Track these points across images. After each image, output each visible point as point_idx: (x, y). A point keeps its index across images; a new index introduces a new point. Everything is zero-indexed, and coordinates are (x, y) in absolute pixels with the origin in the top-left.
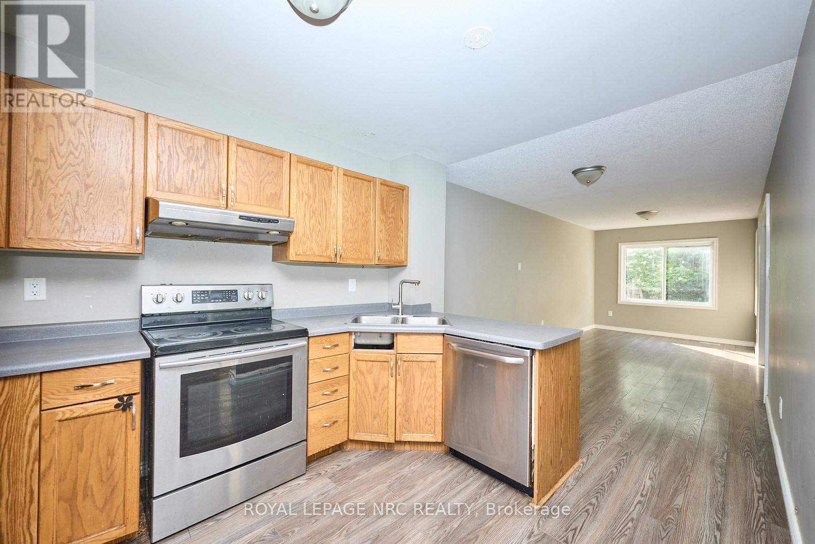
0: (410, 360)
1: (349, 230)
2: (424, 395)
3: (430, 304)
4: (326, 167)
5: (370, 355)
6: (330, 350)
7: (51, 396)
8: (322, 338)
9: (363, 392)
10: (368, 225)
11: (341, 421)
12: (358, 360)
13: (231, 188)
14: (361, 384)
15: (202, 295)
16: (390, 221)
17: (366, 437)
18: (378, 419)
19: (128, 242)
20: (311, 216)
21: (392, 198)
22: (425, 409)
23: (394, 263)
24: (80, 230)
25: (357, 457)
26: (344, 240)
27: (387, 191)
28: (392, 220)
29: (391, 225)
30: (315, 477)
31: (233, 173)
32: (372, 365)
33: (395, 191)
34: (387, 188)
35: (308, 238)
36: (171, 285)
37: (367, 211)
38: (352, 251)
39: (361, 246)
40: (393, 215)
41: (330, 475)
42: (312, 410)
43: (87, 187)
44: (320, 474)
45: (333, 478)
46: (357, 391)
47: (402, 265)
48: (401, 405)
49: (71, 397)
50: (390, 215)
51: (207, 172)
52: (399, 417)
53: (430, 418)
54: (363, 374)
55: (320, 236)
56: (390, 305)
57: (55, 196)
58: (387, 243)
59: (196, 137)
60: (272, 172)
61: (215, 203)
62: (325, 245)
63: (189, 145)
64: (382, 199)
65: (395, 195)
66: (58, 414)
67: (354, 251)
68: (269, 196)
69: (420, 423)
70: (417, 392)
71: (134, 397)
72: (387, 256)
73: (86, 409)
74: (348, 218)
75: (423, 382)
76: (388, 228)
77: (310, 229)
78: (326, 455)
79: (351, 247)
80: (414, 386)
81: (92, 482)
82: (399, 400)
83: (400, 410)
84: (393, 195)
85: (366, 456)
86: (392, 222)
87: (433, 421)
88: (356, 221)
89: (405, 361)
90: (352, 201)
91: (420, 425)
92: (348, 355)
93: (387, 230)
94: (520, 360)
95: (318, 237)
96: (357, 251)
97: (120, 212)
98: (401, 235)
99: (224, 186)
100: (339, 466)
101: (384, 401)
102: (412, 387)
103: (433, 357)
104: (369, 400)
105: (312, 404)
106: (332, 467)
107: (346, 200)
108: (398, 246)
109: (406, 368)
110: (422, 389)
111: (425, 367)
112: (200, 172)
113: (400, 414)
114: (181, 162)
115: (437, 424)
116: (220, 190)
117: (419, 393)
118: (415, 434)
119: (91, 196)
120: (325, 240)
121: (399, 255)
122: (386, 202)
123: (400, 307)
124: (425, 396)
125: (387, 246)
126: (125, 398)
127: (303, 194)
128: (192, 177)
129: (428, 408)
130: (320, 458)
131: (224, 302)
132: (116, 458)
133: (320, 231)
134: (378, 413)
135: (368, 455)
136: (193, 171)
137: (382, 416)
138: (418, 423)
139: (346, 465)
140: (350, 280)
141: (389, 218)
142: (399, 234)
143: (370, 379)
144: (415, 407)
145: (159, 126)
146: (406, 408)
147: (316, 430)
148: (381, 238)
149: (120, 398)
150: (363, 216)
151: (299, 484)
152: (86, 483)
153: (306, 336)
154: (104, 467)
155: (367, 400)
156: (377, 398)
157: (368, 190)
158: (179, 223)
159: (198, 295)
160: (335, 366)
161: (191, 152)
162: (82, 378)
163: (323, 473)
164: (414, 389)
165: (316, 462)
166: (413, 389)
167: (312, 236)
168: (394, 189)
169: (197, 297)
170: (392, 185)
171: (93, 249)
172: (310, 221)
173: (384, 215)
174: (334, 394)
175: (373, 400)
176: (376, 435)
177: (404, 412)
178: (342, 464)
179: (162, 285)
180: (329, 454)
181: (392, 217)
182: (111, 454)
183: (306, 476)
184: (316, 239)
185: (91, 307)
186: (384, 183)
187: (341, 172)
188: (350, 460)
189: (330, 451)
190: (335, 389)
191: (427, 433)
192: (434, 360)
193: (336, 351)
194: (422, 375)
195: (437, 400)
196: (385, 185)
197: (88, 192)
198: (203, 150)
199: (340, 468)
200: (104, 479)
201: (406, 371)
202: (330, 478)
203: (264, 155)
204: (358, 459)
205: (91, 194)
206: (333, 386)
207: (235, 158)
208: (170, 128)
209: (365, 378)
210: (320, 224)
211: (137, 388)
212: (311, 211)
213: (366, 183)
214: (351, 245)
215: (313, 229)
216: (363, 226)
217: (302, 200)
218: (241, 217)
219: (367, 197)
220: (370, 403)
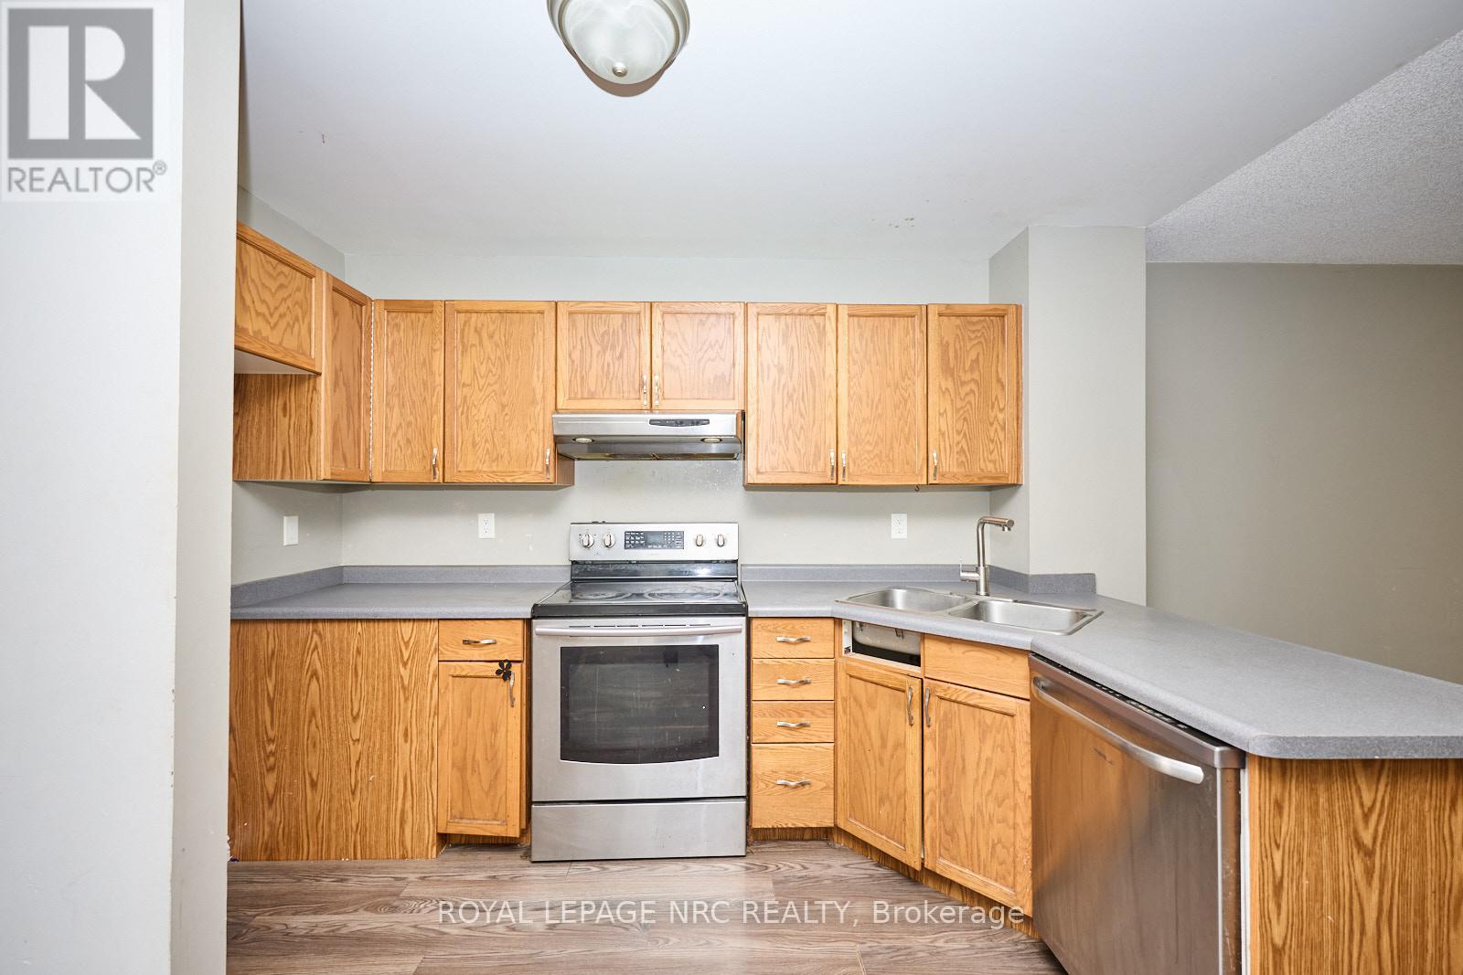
0: (953, 698)
1: (864, 421)
2: (987, 787)
3: (1093, 575)
4: (811, 311)
5: (871, 669)
6: (793, 646)
7: (445, 647)
8: (775, 621)
9: (861, 741)
10: (909, 404)
11: (818, 785)
12: (851, 676)
13: (656, 378)
14: (857, 726)
15: (638, 538)
16: (967, 389)
17: (864, 833)
18: (887, 804)
19: (540, 470)
20: (785, 403)
21: (970, 339)
22: (991, 821)
23: (979, 478)
24: (497, 459)
25: (845, 866)
26: (853, 439)
27: (958, 327)
28: (973, 386)
29: (971, 398)
30: (756, 868)
31: (658, 357)
32: (876, 693)
33: (979, 322)
34: (958, 321)
35: (780, 442)
36: (604, 522)
37: (904, 376)
38: (872, 459)
39: (892, 448)
40: (976, 376)
41: (780, 877)
42: (760, 748)
43: (503, 407)
44: (767, 868)
45: (781, 885)
46: (850, 735)
47: (1005, 482)
48: (935, 792)
49: (461, 652)
50: (967, 377)
51: (625, 362)
52: (931, 819)
53: (1004, 847)
54: (861, 706)
55: (802, 437)
56: (955, 569)
57: (477, 421)
58: (957, 438)
59: (612, 315)
60: (717, 341)
61: (635, 404)
62: (812, 453)
63: (602, 329)
64: (944, 347)
65: (978, 331)
66: (450, 669)
67: (877, 460)
68: (712, 381)
69: (979, 850)
70: (971, 775)
71: (513, 665)
72: (961, 464)
73: (472, 668)
74: (860, 399)
75: (983, 759)
76: (959, 404)
77: (784, 425)
78: (798, 840)
79: (868, 452)
80: (964, 760)
81: (479, 756)
82: (930, 781)
83: (933, 805)
84: (974, 332)
85: (863, 872)
86: (972, 391)
87: (1011, 859)
88: (879, 400)
89: (941, 698)
90: (869, 362)
91: (979, 856)
92: (831, 662)
93: (958, 411)
94: (1194, 773)
95: (799, 439)
96: (884, 459)
97: (533, 433)
98: (1000, 416)
99: (646, 378)
100: (805, 868)
101: (898, 773)
102: (959, 761)
103: (1010, 705)
104: (871, 761)
105: (760, 738)
106: (792, 865)
107: (855, 363)
108: (992, 441)
109: (945, 713)
110: (982, 770)
111: (989, 722)
112: (617, 363)
113: (932, 813)
114: (595, 355)
115: (1019, 869)
116: (642, 384)
117: (976, 780)
118: (967, 871)
119: (507, 418)
120: (813, 444)
121: (994, 462)
122: (956, 351)
123: (981, 577)
124: (990, 792)
125: (958, 443)
126: (505, 664)
127: (769, 369)
128: (608, 372)
129: (999, 822)
130: (786, 840)
131: (665, 548)
132: (499, 735)
133: (802, 427)
134: (888, 795)
135: (868, 872)
136: (608, 365)
137: (895, 803)
138: (975, 851)
139: (817, 874)
140: (893, 515)
141: (963, 383)
142: (993, 415)
143: (872, 718)
144: (968, 810)
145: (571, 313)
146: (947, 801)
147: (767, 786)
148: (944, 428)
149: (501, 663)
150: (897, 386)
151: (726, 869)
152: (474, 757)
153: (743, 615)
154: (489, 744)
155: (867, 759)
156: (886, 763)
157: (908, 333)
158: (584, 440)
159: (632, 538)
160: (804, 678)
161: (606, 338)
162: (471, 631)
163: (772, 867)
164: (964, 768)
165: (775, 844)
166: (961, 766)
167: (787, 438)
168: (975, 319)
169: (630, 540)
170: (970, 311)
171: (509, 480)
172: (783, 411)
173: (950, 379)
174: (801, 730)
175: (878, 764)
176: (884, 837)
177: (942, 811)
178: (812, 867)
179: (594, 523)
180: (802, 840)
181: (973, 380)
182: (494, 730)
183: (746, 861)
184: (794, 443)
185: (531, 548)
186: (948, 312)
187: (843, 313)
188: (829, 866)
189: (807, 837)
190: (803, 720)
191: (996, 880)
192: (1010, 712)
193: (803, 650)
194: (982, 740)
195: (1018, 810)
196: (949, 316)
197: (504, 413)
198: (620, 332)
199: (804, 873)
200: (489, 759)
201: (946, 721)
202: (775, 883)
203: (703, 317)
204: (845, 872)
205: (507, 414)
206: (801, 716)
207: (661, 332)
208: (581, 313)
209: (863, 715)
210: (802, 415)
211: (519, 655)
212: (785, 395)
213: (902, 322)
214: (868, 448)
215: (790, 426)
216: (896, 407)
217: (768, 378)
218: (652, 422)
219: (906, 349)
220: (872, 768)
